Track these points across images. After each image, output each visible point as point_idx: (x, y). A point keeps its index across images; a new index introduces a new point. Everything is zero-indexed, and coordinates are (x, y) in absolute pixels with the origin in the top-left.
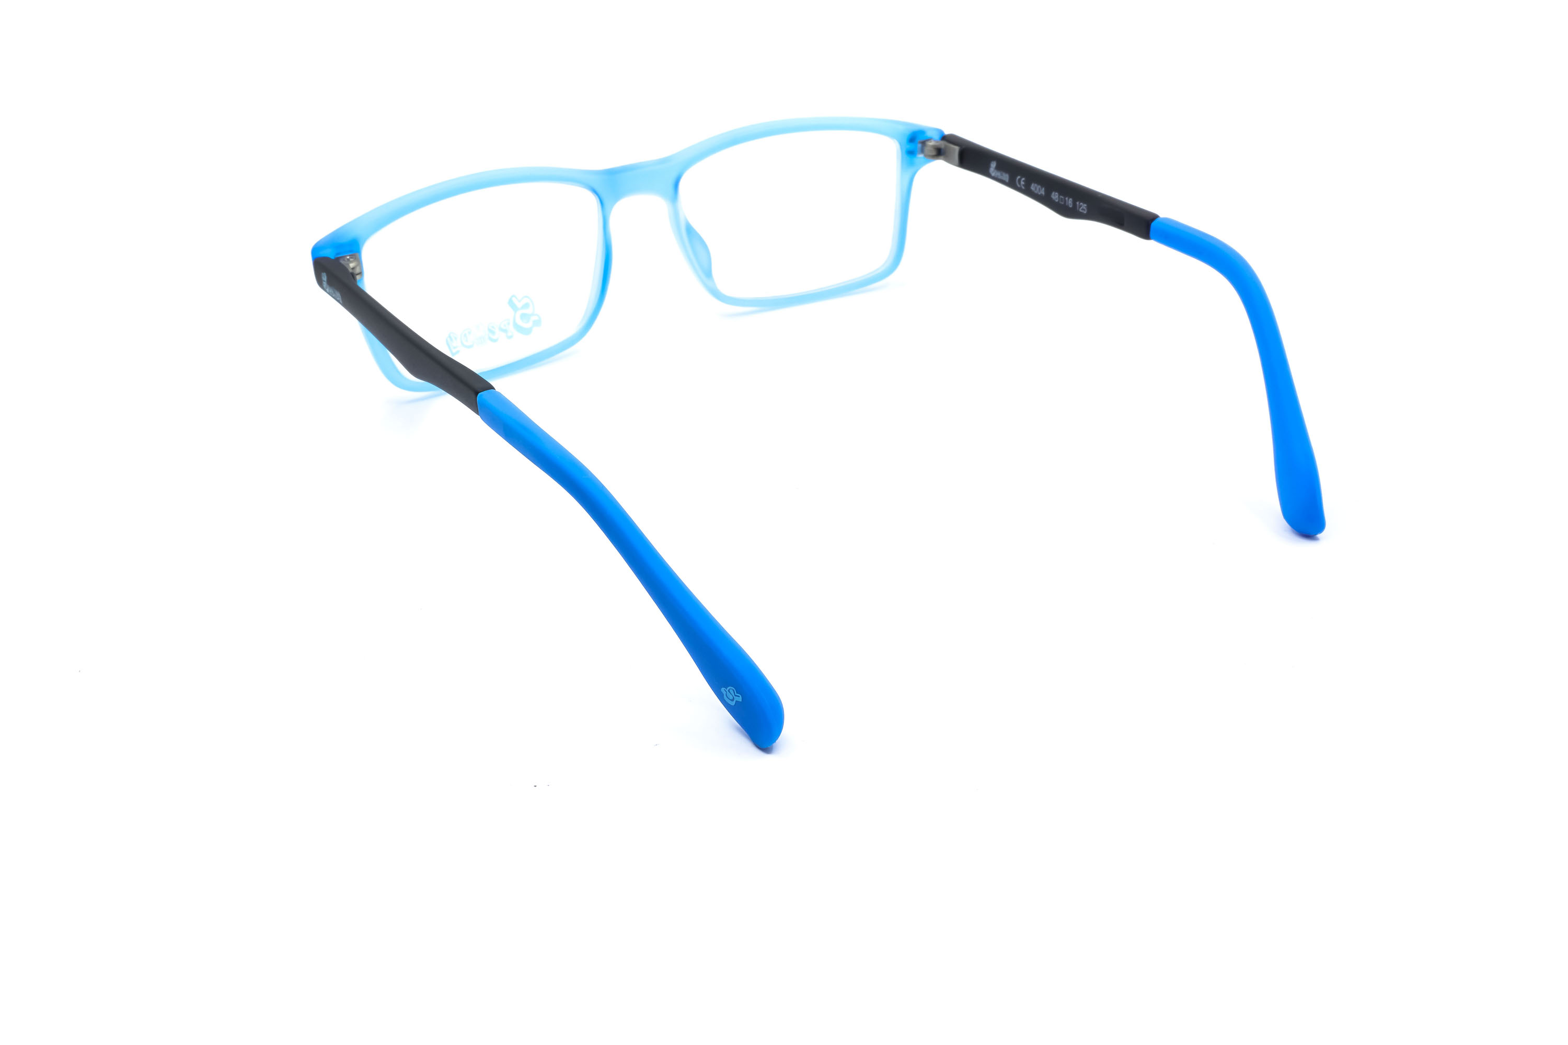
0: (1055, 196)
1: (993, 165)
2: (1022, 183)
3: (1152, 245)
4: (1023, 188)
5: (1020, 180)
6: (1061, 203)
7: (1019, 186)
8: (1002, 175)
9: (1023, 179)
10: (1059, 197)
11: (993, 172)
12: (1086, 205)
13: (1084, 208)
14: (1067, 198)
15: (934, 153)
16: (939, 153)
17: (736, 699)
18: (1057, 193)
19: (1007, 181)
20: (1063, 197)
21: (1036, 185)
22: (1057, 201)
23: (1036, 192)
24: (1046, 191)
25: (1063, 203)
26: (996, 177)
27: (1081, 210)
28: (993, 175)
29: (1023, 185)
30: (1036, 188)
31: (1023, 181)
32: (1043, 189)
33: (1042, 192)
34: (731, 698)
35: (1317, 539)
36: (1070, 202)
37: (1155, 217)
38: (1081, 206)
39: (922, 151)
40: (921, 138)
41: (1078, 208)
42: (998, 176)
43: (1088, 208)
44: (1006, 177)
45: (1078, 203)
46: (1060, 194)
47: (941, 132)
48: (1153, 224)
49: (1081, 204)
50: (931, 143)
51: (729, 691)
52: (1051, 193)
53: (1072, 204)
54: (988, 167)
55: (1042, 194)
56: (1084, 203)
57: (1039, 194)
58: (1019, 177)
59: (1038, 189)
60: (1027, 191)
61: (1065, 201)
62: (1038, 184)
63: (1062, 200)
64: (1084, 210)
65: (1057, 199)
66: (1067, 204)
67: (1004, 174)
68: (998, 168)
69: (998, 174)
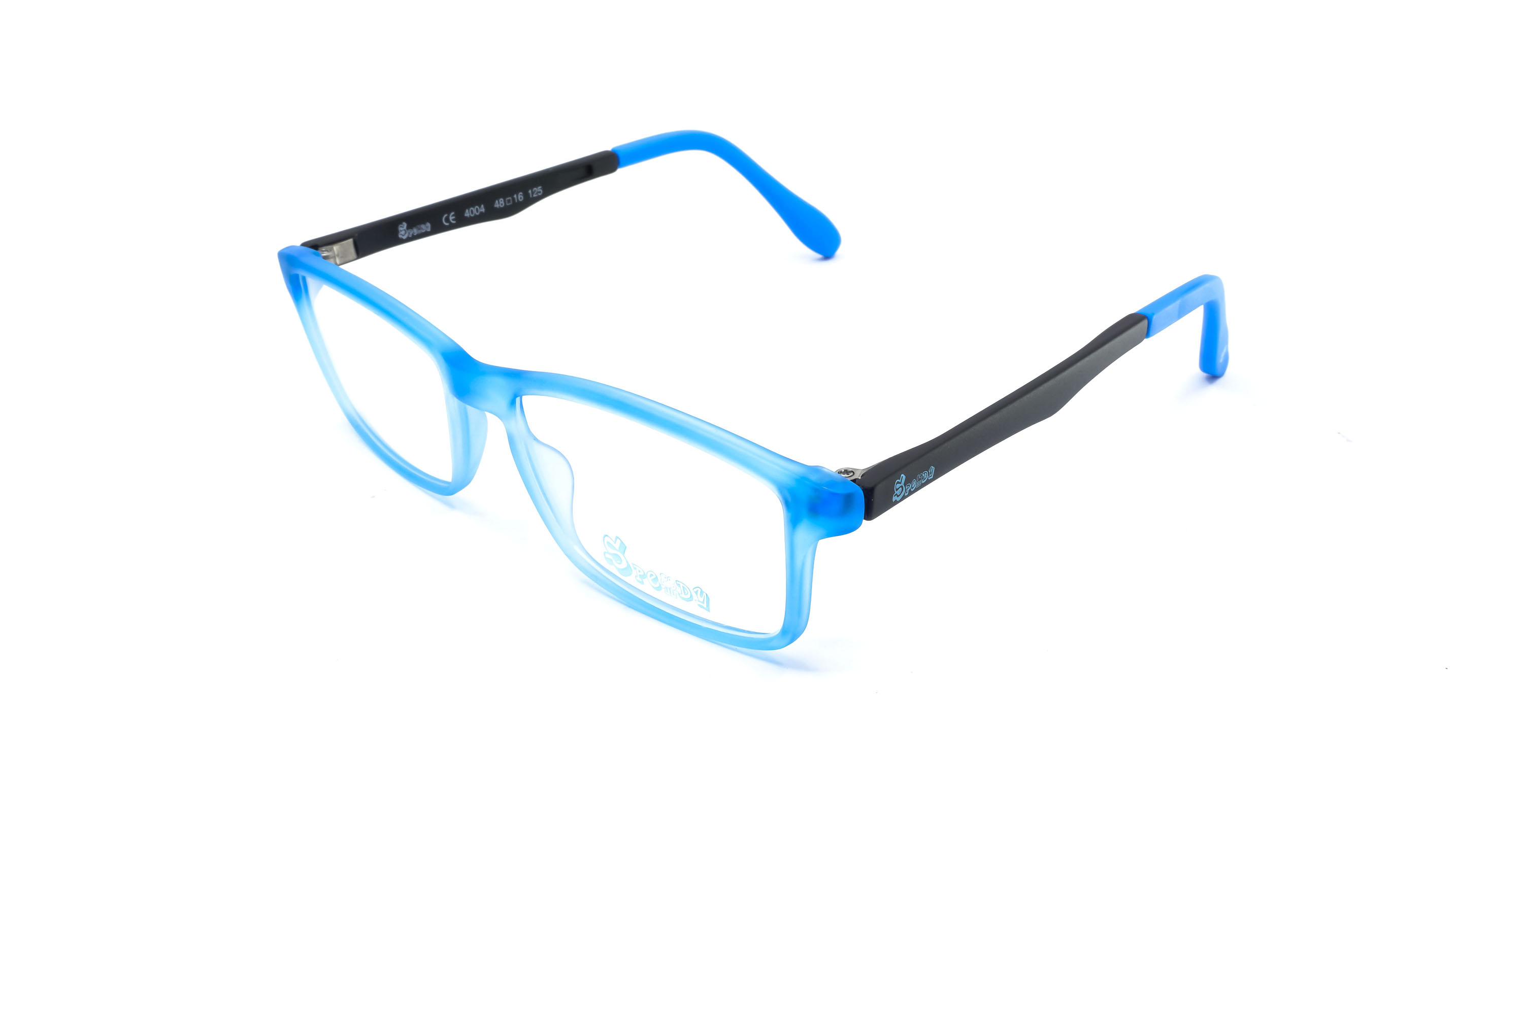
0: (500, 203)
1: (403, 229)
2: (451, 219)
4: (454, 222)
5: (447, 220)
6: (507, 204)
7: (447, 224)
8: (420, 229)
9: (453, 213)
10: (505, 201)
11: (403, 236)
12: (540, 187)
13: (539, 190)
14: (515, 196)
18: (500, 200)
19: (429, 230)
20: (510, 198)
21: (472, 209)
22: (501, 207)
23: (472, 215)
24: (485, 207)
25: (512, 203)
26: (410, 236)
27: (534, 196)
28: (404, 238)
29: (453, 220)
30: (472, 213)
31: (453, 216)
32: (482, 206)
33: (482, 209)
36: (520, 197)
37: (615, 150)
41: (531, 196)
42: (413, 235)
43: (543, 189)
44: (427, 227)
45: (530, 192)
46: (504, 198)
48: (620, 155)
49: (535, 189)
52: (493, 204)
53: (522, 197)
54: (396, 232)
55: (481, 213)
56: (536, 186)
57: (478, 214)
58: (446, 215)
59: (475, 211)
60: (462, 222)
61: (513, 199)
62: (473, 206)
63: (509, 201)
64: (540, 192)
65: (502, 204)
66: (516, 201)
67: (423, 226)
68: (410, 227)
69: (415, 231)
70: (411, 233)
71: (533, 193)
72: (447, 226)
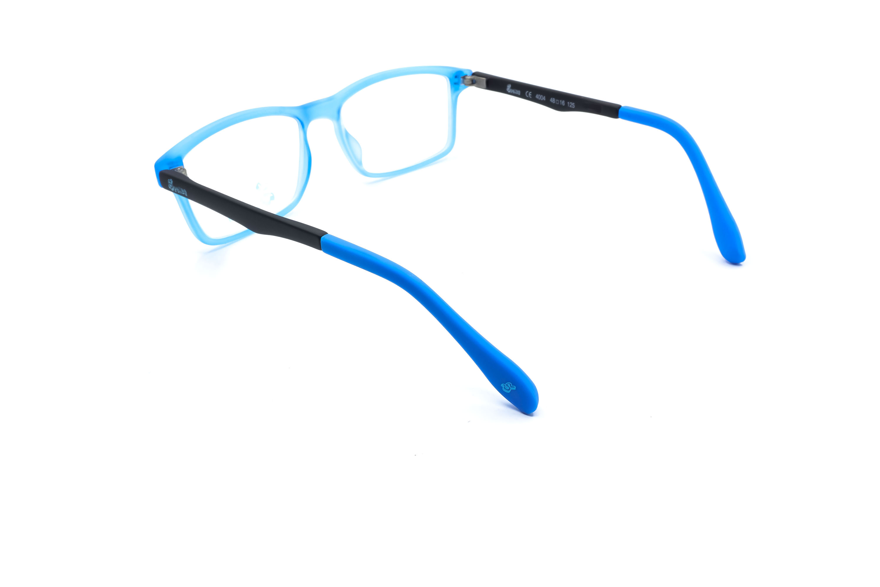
0: (553, 100)
1: (509, 86)
2: (530, 95)
3: (619, 121)
4: (531, 97)
5: (528, 94)
6: (556, 103)
7: (527, 96)
8: (515, 91)
9: (531, 92)
10: (555, 101)
11: (509, 90)
12: (574, 103)
13: (573, 105)
14: (561, 101)
15: (470, 83)
16: (473, 83)
17: (512, 389)
18: (554, 99)
19: (519, 94)
20: (558, 101)
21: (539, 95)
22: (554, 103)
23: (540, 99)
24: (546, 98)
25: (558, 104)
26: (511, 92)
27: (570, 106)
28: (509, 92)
29: (531, 96)
30: (539, 97)
31: (531, 94)
32: (544, 97)
33: (544, 98)
34: (508, 388)
35: (741, 265)
36: (563, 103)
37: (620, 107)
38: (571, 104)
39: (463, 82)
40: (462, 75)
41: (568, 105)
42: (512, 92)
43: (575, 105)
44: (519, 92)
45: (568, 103)
46: (556, 99)
47: (470, 71)
48: (620, 110)
49: (571, 103)
50: (469, 78)
51: (507, 385)
52: (550, 99)
53: (564, 104)
54: (506, 87)
55: (543, 100)
56: (573, 102)
57: (542, 100)
58: (527, 92)
59: (541, 97)
60: (533, 99)
61: (560, 102)
62: (541, 94)
63: (557, 102)
64: (573, 106)
65: (554, 102)
66: (561, 104)
67: (517, 91)
68: (512, 88)
69: (513, 91)
70: (512, 91)
71: (570, 105)
72: (526, 97)
